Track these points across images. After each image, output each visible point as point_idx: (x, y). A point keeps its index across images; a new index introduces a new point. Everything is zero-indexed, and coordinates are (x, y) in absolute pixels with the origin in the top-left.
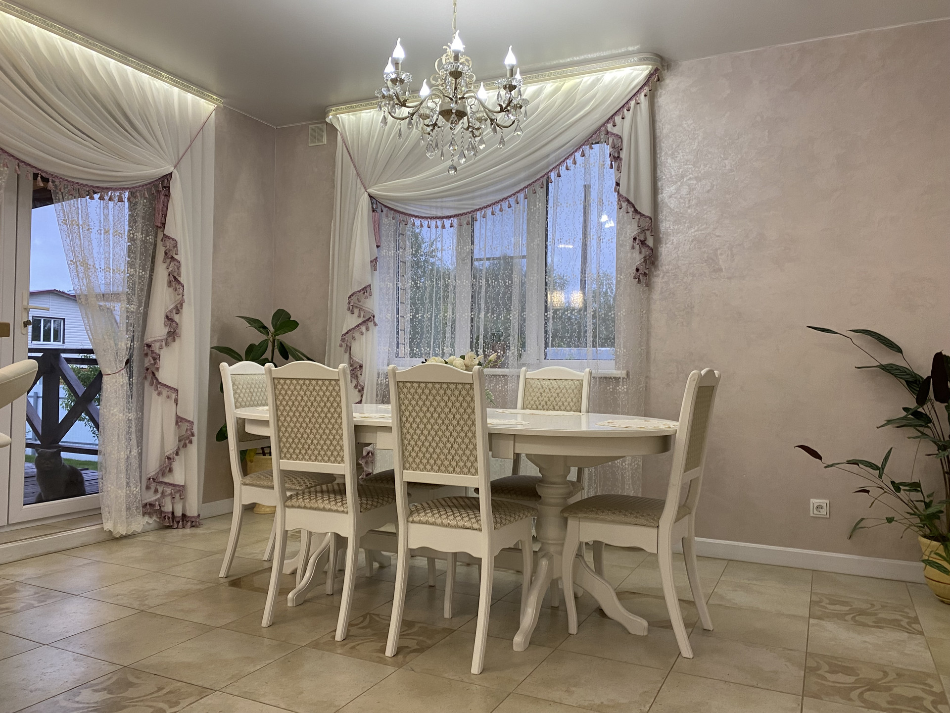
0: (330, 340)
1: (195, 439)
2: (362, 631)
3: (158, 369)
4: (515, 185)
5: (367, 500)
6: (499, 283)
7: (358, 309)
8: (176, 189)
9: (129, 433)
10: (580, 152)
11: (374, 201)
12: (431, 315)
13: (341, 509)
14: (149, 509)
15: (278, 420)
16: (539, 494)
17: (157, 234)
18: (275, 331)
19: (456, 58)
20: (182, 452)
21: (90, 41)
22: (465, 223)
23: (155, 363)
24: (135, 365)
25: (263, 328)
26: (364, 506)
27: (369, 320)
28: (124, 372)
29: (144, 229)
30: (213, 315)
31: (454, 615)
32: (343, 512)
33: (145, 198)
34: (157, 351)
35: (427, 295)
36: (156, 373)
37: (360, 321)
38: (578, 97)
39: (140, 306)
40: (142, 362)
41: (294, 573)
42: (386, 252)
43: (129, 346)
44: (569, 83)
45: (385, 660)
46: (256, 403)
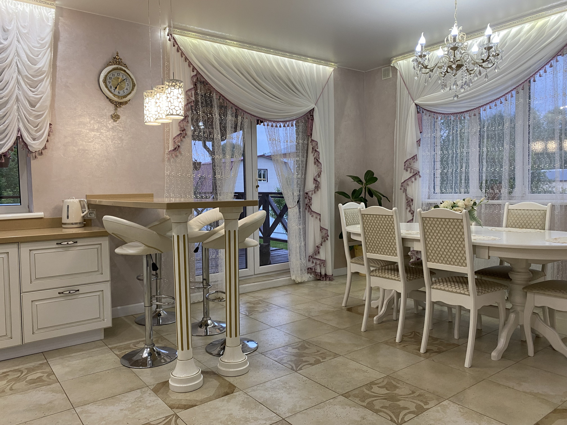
0: (395, 185)
1: (329, 238)
2: (410, 339)
3: (311, 204)
4: (505, 89)
5: (410, 275)
6: (495, 149)
7: (410, 169)
8: (316, 116)
9: (300, 234)
10: (549, 65)
11: (419, 107)
12: (453, 170)
13: (397, 279)
14: (310, 270)
15: (365, 234)
16: (511, 278)
17: (308, 139)
18: (366, 183)
19: (455, 40)
20: (323, 244)
21: (277, 52)
22: (473, 115)
23: (310, 202)
24: (301, 203)
25: (359, 181)
26: (409, 278)
27: (416, 174)
28: (297, 206)
29: (303, 137)
30: (335, 176)
31: (460, 338)
32: (398, 280)
33: (303, 123)
34: (311, 196)
35: (450, 158)
36: (311, 206)
37: (411, 175)
38: (547, 30)
39: (302, 175)
40: (304, 201)
41: (377, 308)
42: (425, 135)
43: (298, 194)
44: (540, 23)
45: (420, 354)
46: (356, 223)
